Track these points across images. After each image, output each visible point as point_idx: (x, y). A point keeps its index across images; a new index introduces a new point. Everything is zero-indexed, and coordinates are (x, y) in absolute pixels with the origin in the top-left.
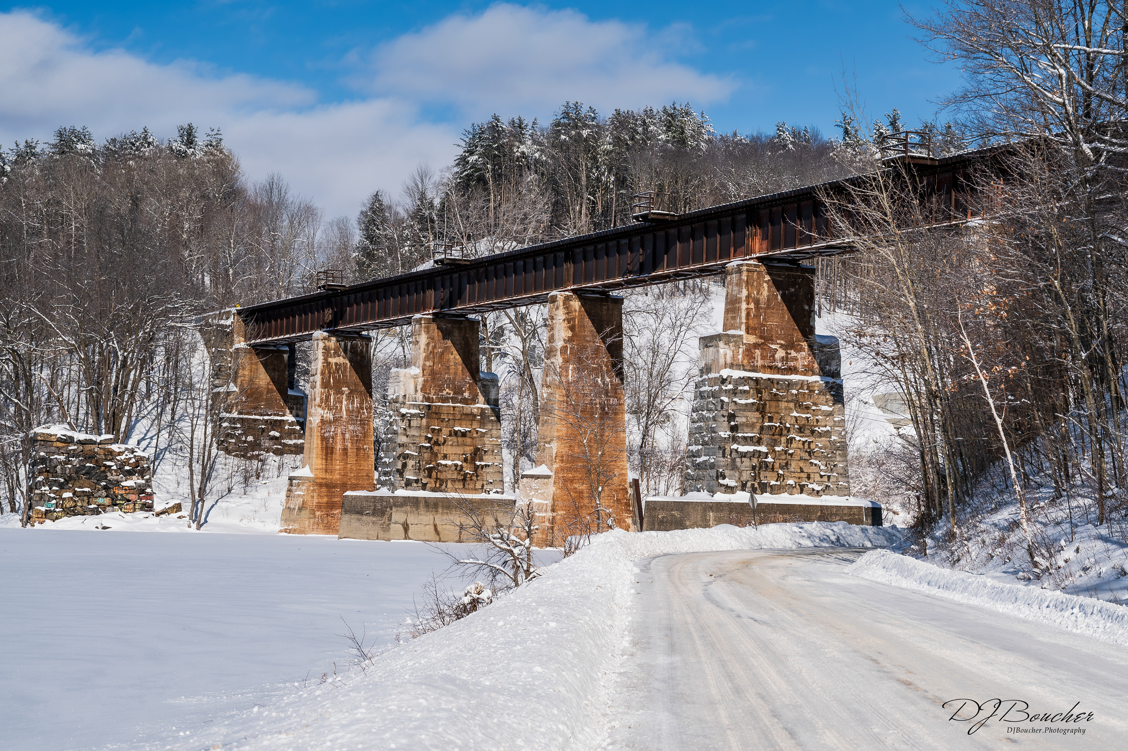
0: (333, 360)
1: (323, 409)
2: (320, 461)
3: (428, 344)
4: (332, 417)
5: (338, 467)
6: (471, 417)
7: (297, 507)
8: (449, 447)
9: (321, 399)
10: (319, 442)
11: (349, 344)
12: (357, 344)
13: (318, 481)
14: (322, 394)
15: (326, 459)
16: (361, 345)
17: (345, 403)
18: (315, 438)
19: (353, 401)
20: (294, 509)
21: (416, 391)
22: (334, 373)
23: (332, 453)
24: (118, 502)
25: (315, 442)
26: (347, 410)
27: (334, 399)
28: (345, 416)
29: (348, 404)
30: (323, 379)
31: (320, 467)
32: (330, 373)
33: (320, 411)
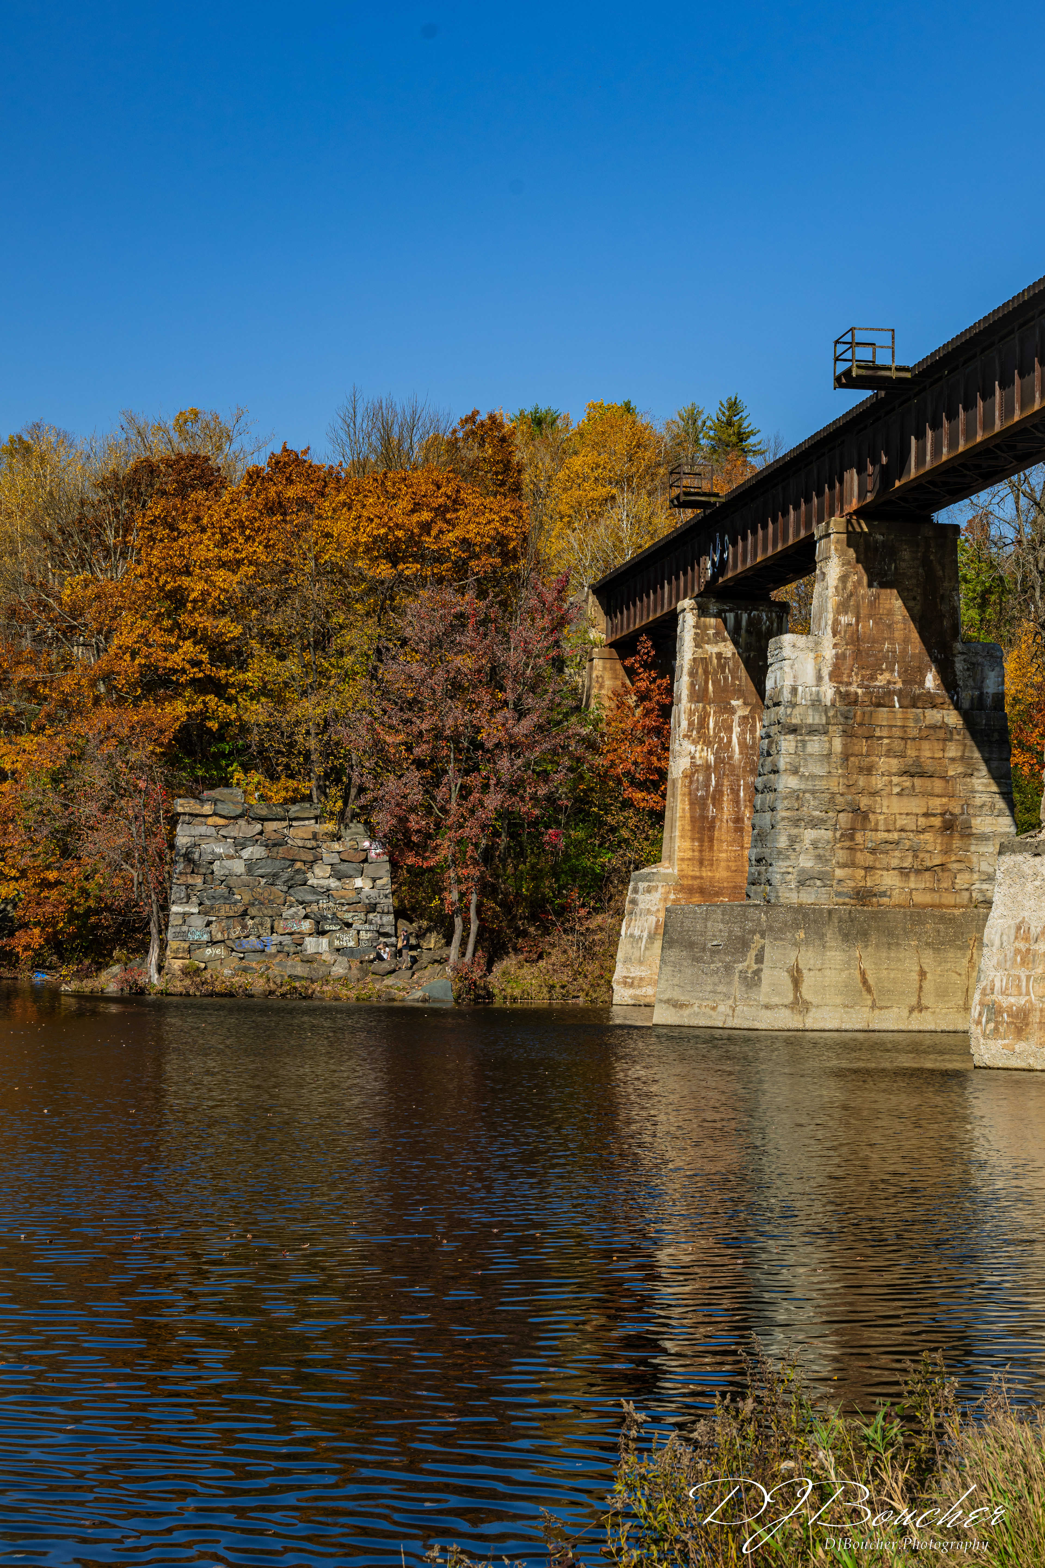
0: (712, 649)
1: (695, 743)
2: (687, 844)
3: (844, 579)
4: (711, 758)
5: (723, 855)
6: (941, 734)
7: (645, 934)
8: (895, 799)
9: (691, 724)
10: (687, 807)
11: (745, 617)
12: (760, 619)
13: (685, 882)
14: (691, 713)
15: (701, 841)
16: (768, 618)
17: (736, 730)
18: (679, 798)
19: (754, 726)
20: (640, 938)
21: (819, 678)
22: (715, 673)
23: (712, 828)
24: (327, 927)
25: (679, 806)
26: (743, 744)
27: (716, 723)
28: (737, 756)
29: (743, 733)
30: (692, 685)
31: (689, 854)
32: (706, 672)
33: (690, 747)
